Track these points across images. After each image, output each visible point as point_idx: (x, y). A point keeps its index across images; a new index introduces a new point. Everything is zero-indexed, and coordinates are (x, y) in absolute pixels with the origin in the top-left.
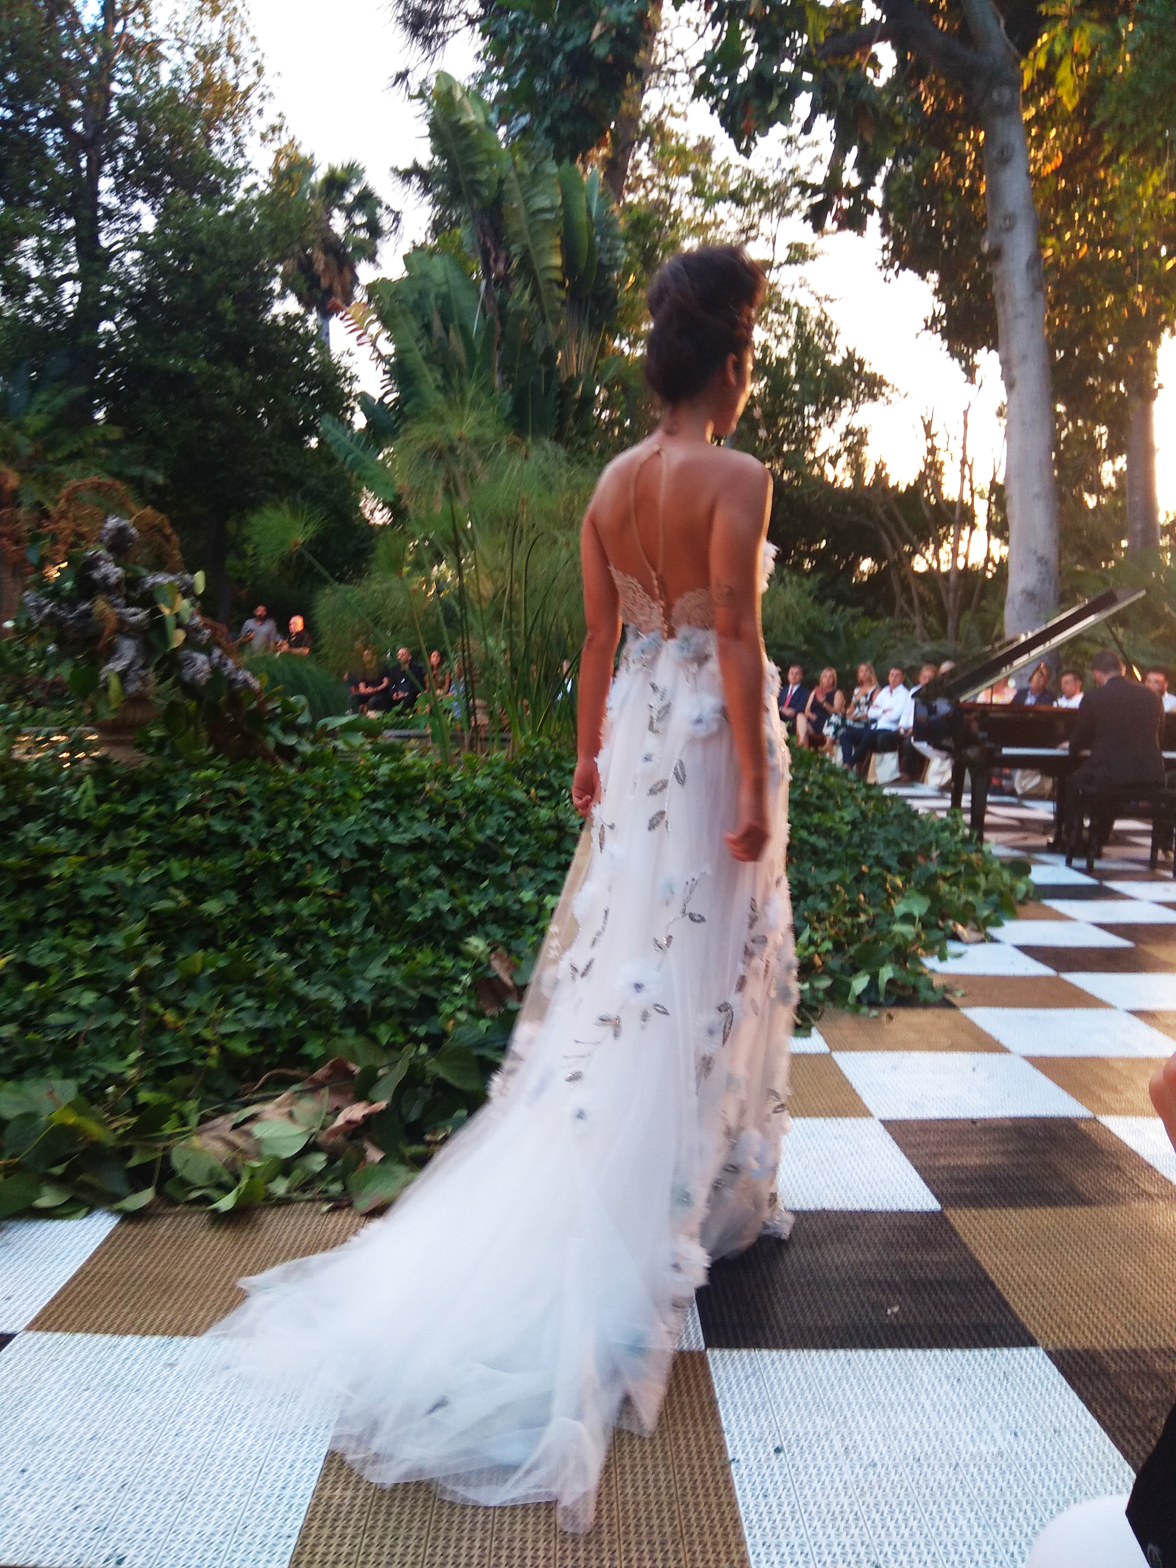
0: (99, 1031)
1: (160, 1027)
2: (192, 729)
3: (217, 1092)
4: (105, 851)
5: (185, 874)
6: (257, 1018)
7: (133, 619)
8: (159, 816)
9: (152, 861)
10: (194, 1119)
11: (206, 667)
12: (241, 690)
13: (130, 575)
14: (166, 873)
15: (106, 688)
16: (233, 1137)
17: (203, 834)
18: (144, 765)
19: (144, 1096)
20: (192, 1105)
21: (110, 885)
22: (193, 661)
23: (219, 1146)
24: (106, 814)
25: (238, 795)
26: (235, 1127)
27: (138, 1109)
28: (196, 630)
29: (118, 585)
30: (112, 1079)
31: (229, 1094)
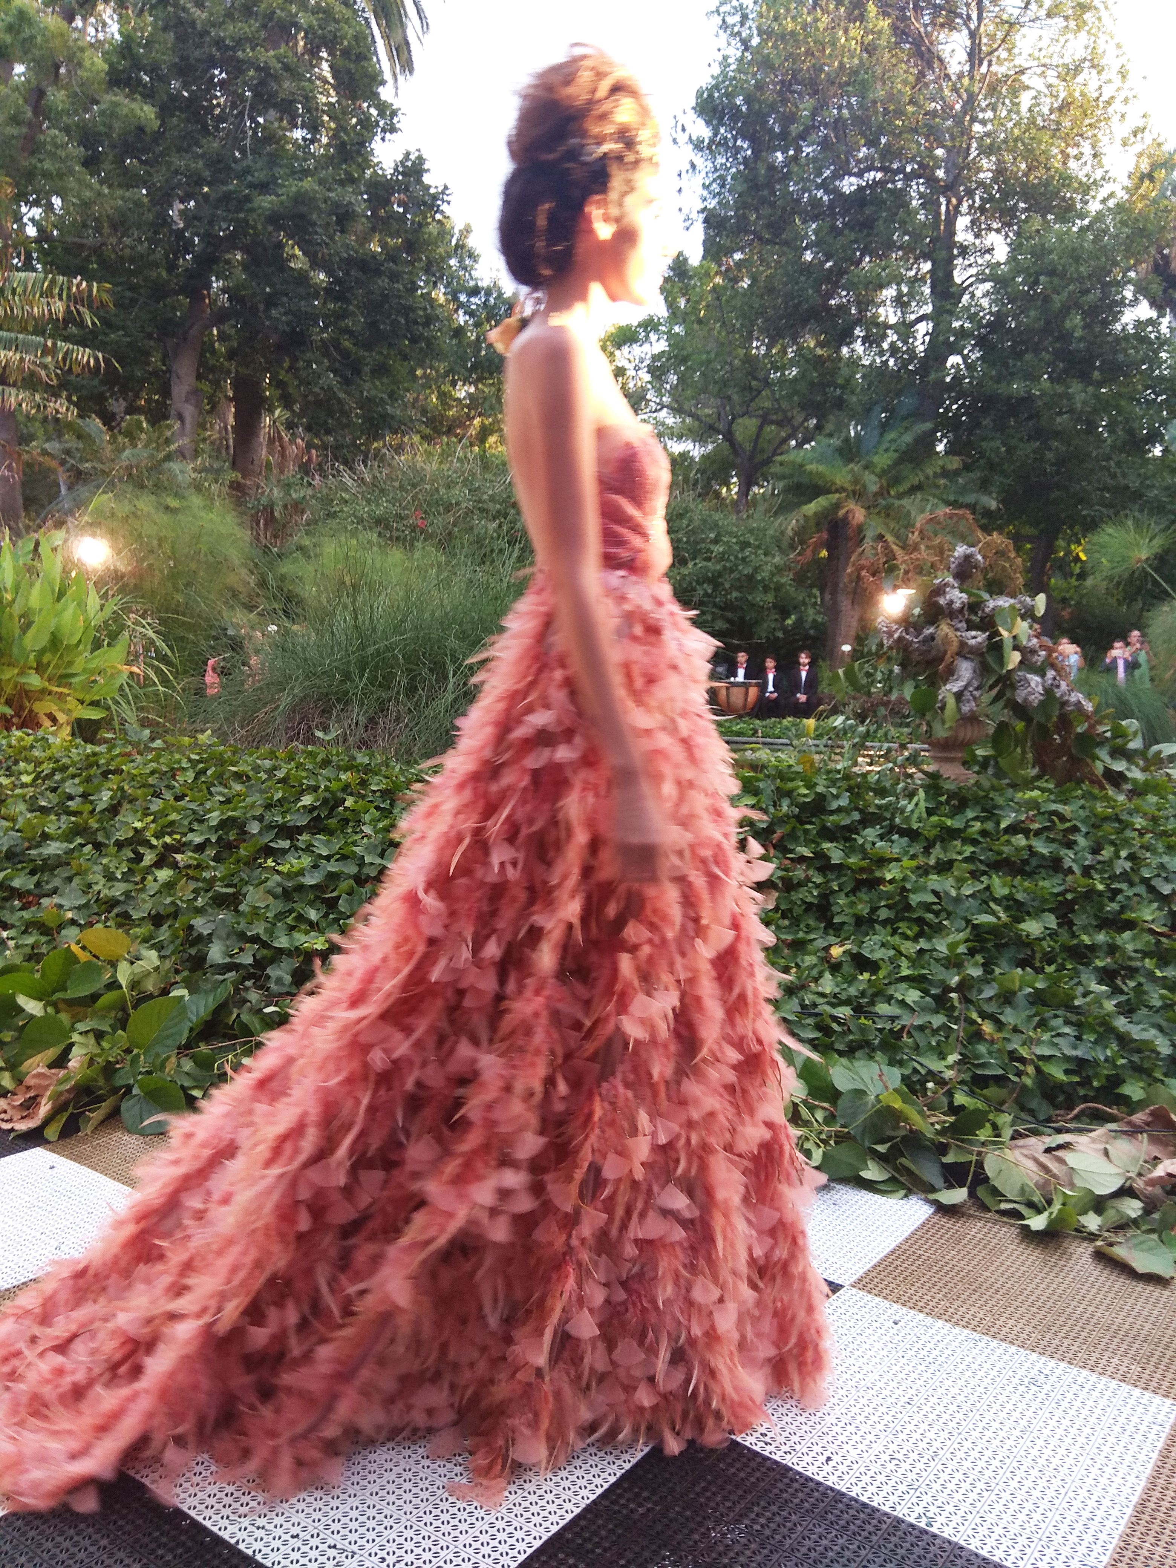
0: (921, 1028)
1: (977, 1036)
2: (1019, 750)
3: (1031, 1112)
4: (932, 862)
5: (1006, 891)
6: (1075, 1047)
7: (972, 642)
8: (984, 833)
9: (975, 875)
10: (1007, 1133)
11: (1040, 689)
12: (1072, 712)
13: (973, 599)
14: (988, 888)
15: (943, 709)
16: (1044, 1159)
17: (1025, 855)
18: (972, 781)
19: (960, 1099)
20: (1005, 1119)
21: (936, 893)
22: (1027, 681)
23: (1031, 1165)
24: (935, 826)
25: (1063, 818)
26: (1048, 1150)
27: (954, 1110)
28: (1033, 652)
29: (961, 610)
30: (932, 1075)
31: (1042, 1117)
